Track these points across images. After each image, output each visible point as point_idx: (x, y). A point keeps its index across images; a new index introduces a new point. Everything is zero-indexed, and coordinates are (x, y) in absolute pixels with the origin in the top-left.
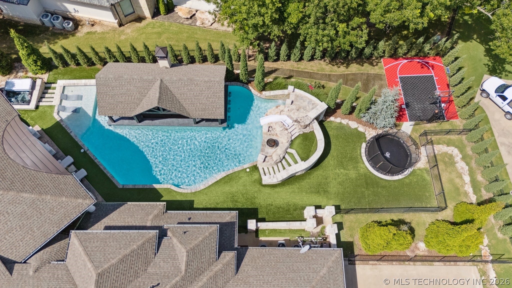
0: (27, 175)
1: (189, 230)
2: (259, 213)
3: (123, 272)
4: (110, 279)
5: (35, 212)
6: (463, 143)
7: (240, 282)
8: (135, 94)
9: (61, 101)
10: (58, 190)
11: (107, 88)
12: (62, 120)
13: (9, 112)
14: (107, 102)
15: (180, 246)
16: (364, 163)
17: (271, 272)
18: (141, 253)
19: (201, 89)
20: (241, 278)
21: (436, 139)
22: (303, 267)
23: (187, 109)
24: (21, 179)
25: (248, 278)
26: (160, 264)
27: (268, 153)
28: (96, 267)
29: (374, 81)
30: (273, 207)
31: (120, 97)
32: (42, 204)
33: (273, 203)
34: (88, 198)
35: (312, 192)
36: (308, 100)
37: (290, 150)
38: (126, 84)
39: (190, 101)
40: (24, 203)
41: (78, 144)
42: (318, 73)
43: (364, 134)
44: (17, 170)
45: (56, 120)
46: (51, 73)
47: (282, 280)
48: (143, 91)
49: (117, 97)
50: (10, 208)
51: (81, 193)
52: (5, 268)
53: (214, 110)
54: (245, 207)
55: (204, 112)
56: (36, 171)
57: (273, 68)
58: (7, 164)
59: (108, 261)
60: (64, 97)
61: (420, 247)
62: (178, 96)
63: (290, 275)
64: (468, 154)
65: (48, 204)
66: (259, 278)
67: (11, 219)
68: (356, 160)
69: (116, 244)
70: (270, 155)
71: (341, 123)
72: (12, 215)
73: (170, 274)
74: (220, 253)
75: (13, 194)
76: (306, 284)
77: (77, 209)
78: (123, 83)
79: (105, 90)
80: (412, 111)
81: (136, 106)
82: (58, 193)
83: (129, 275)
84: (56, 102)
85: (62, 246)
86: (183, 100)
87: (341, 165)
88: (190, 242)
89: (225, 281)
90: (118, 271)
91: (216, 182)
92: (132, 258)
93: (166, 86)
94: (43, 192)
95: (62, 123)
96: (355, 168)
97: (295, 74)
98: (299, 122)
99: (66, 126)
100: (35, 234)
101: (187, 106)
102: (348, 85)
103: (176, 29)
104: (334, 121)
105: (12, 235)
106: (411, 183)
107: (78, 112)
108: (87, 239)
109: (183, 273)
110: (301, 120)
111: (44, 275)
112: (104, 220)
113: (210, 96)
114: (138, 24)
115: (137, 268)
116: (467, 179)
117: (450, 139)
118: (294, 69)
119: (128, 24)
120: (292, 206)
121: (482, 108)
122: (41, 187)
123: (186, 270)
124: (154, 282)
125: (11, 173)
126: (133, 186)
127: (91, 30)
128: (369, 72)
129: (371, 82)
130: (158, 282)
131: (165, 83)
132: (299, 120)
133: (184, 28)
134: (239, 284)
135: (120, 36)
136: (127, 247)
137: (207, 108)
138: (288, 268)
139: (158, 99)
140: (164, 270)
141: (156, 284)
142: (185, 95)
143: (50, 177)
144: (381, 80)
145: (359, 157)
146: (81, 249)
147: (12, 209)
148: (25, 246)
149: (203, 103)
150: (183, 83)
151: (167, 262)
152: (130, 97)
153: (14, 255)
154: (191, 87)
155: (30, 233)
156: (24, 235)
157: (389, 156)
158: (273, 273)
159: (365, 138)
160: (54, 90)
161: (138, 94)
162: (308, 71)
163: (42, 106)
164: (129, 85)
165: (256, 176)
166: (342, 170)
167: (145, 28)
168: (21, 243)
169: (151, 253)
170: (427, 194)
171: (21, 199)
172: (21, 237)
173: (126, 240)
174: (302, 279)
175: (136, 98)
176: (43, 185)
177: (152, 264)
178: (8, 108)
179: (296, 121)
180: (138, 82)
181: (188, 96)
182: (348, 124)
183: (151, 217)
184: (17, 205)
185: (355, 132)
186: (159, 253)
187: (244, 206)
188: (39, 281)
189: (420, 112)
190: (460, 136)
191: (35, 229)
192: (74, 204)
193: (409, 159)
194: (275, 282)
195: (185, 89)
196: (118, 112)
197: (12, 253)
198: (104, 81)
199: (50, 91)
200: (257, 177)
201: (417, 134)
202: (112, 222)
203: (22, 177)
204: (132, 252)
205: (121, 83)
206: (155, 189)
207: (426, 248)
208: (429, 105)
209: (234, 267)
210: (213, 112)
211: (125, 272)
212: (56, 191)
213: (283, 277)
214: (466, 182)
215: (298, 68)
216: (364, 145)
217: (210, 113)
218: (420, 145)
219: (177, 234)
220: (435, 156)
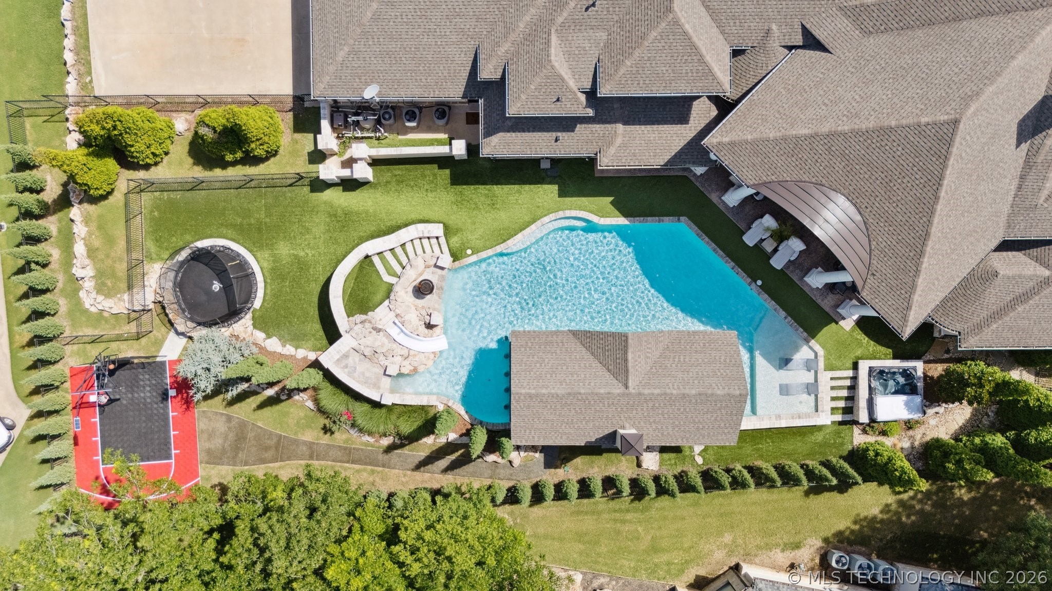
0: (812, 169)
1: (553, 106)
2: (449, 176)
3: (640, 24)
4: (656, 9)
5: (787, 113)
6: (72, 320)
7: (470, 33)
8: (674, 365)
9: (816, 380)
10: (762, 152)
11: (725, 374)
12: (807, 342)
13: (876, 296)
14: (723, 352)
15: (563, 74)
16: (261, 268)
17: (424, 53)
18: (618, 57)
19: (554, 375)
20: (469, 40)
21: (121, 326)
22: (375, 62)
23: (578, 344)
24: (819, 160)
25: (459, 40)
26: (589, 45)
27: (433, 273)
28: (676, 23)
29: (224, 447)
30: (425, 187)
31: (700, 360)
32: (780, 125)
33: (425, 193)
34: (716, 147)
35: (358, 214)
36: (356, 375)
37: (392, 280)
38: (691, 381)
39: (573, 357)
40: (806, 121)
41: (769, 295)
42: (333, 461)
43: (255, 327)
44: (830, 177)
45: (817, 341)
46: (850, 448)
47: (407, 37)
48: (660, 371)
49: (706, 360)
50: (824, 112)
51: (727, 154)
52: (814, 33)
53: (530, 344)
54: (472, 187)
55: (548, 339)
56: (802, 182)
57: (424, 472)
58: (847, 184)
59: (663, 34)
60: (812, 389)
61: (184, 123)
62: (596, 364)
63: (394, 46)
64: (66, 298)
65: (771, 126)
66: (442, 40)
67: (820, 98)
68: (276, 274)
69: (658, 69)
70: (428, 270)
71: (297, 348)
72: (819, 103)
73: (573, 27)
74: (503, 78)
75: (823, 130)
76: (370, 30)
77: (728, 129)
78: (696, 382)
79: (728, 371)
80: (159, 383)
81: (671, 347)
82: (761, 147)
83: (631, 20)
84: (825, 378)
85: (744, 81)
86: (586, 357)
87: (301, 265)
88: (549, 81)
89: (493, 33)
90: (646, 23)
91: (524, 229)
92: (630, 45)
93: (618, 377)
94: (781, 141)
95: (805, 334)
96: (276, 259)
97: (381, 457)
98: (374, 329)
99: (797, 330)
100: (783, 86)
101: (578, 349)
102: (277, 435)
103: (623, 561)
104: (310, 351)
105: (814, 79)
106: (182, 235)
107: (781, 359)
108: (703, 78)
109: (553, 31)
110: (370, 332)
111: (755, 24)
112: (693, 135)
113: (538, 365)
114: (702, 572)
115: (622, 33)
116: (79, 248)
117: (95, 327)
118: (381, 469)
119: (721, 572)
120: (393, 189)
121: (19, 396)
122: (786, 151)
123: (549, 34)
124: (594, 13)
125: (837, 168)
126: (663, 221)
127: (793, 553)
128: (231, 467)
129: (230, 445)
130: (588, 13)
131: (620, 385)
132: (374, 332)
133: (606, 564)
134: (471, 30)
135: (734, 541)
136: (640, 62)
137: (543, 347)
138: (398, 59)
139: (629, 347)
140: (582, 35)
141: (590, 10)
142: (582, 365)
143: (778, 174)
144: (209, 452)
145: (269, 281)
146: (708, 58)
147: (820, 111)
148: (794, 70)
149: (549, 354)
150: (586, 384)
151: (579, 49)
152: (682, 360)
153: (808, 56)
154: (573, 379)
155: (790, 87)
156: (798, 82)
157: (213, 284)
158: (421, 49)
159: (253, 318)
160: (834, 406)
161: (669, 365)
162: (354, 465)
163: (848, 369)
164: (686, 379)
165: (455, 240)
166: (302, 254)
167: (686, 561)
168: (800, 72)
169: (605, 59)
170: (156, 214)
171: (810, 125)
172: (802, 79)
173: (644, 76)
174: (376, 40)
175: (671, 360)
176: (785, 156)
177: (602, 44)
178: (880, 304)
179: (379, 330)
180: (670, 385)
181: (577, 365)
182: (284, 346)
183: (619, 141)
184: (814, 117)
185: (271, 329)
186: (594, 63)
187: (475, 189)
188: (760, 14)
189: (143, 381)
190: (75, 334)
191: (784, 93)
192: (735, 134)
193: (179, 279)
194: (418, 34)
195: (583, 376)
196: (702, 337)
197: (810, 58)
198: (733, 384)
199: (842, 404)
200: (453, 240)
201: (154, 336)
202: (679, 132)
203: (818, 164)
204: (630, 54)
205: (701, 382)
206: (626, 215)
207: (175, 122)
208: (123, 398)
209: (482, 56)
210: (532, 341)
211: (637, 24)
212: (764, 149)
213: (406, 43)
214: (82, 241)
215: (373, 472)
216: (257, 304)
217: (537, 339)
218: (154, 313)
219: (570, 97)
220: (130, 287)
